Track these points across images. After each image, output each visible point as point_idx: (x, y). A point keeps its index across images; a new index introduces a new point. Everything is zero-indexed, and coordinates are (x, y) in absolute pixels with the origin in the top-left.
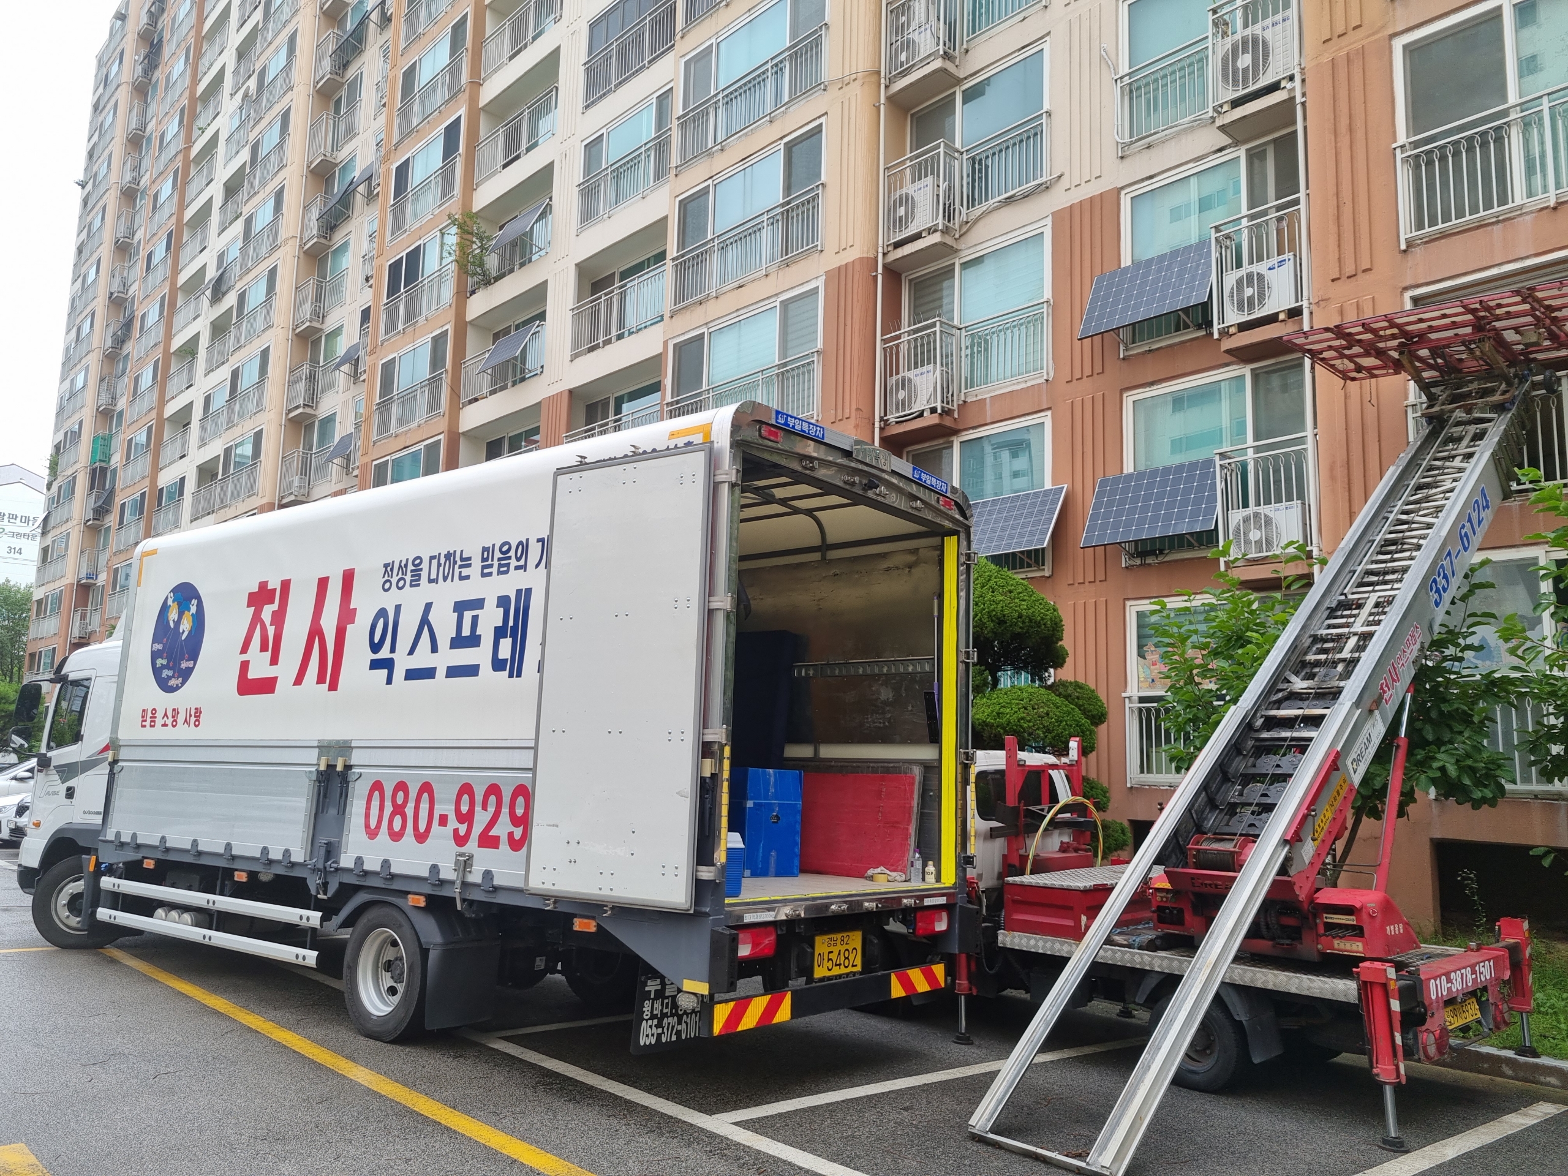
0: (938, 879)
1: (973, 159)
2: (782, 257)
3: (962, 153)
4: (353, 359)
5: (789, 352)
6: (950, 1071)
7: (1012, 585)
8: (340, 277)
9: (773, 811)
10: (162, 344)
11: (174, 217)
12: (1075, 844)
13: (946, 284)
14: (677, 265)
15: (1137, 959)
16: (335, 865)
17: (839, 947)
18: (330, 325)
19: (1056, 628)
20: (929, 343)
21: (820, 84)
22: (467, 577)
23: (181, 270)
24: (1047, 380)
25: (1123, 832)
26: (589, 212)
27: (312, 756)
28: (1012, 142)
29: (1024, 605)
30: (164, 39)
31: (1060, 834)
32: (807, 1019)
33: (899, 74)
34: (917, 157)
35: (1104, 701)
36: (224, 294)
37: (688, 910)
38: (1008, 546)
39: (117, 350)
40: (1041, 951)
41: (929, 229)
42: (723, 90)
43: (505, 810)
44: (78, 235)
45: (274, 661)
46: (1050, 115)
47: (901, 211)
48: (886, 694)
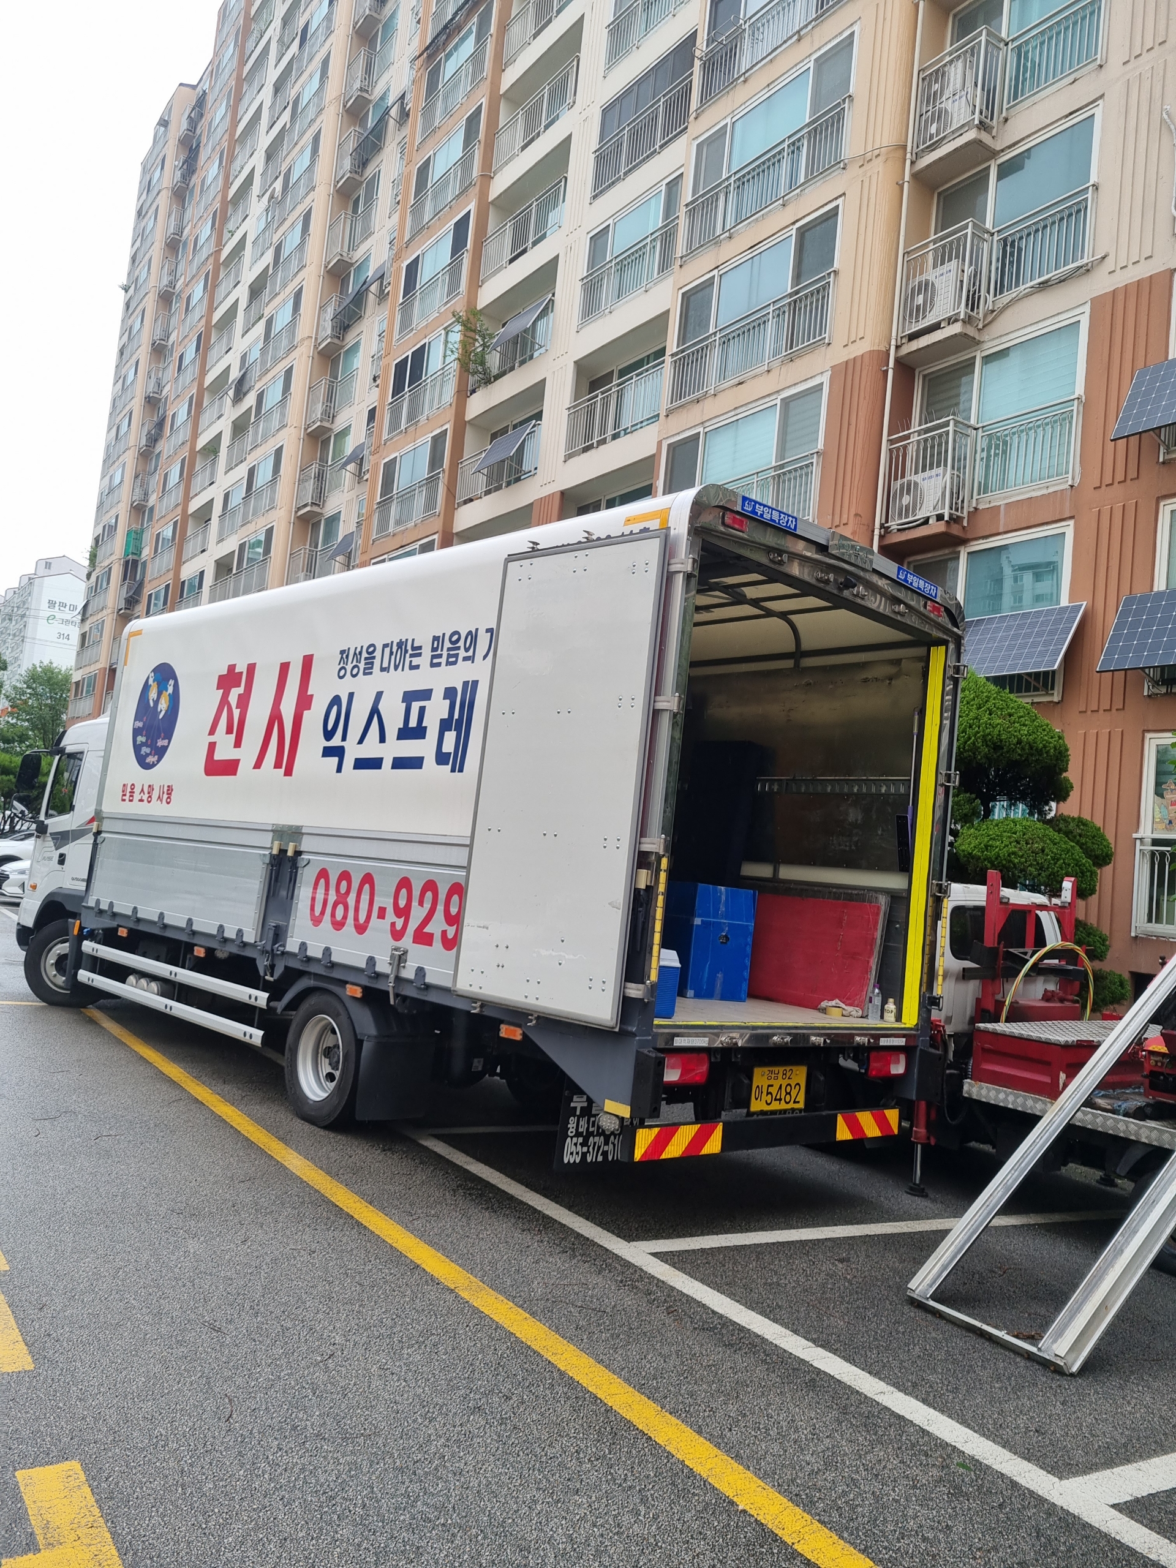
0: (899, 1018)
1: (1005, 240)
2: (786, 351)
3: (992, 235)
4: (358, 458)
5: (787, 455)
6: (897, 1223)
7: (1012, 708)
8: (350, 377)
9: (723, 931)
10: (189, 443)
11: (204, 319)
12: (1061, 994)
13: (964, 380)
14: (675, 362)
15: (1121, 1126)
16: (281, 949)
17: (780, 1081)
18: (339, 425)
19: (1061, 758)
20: (940, 445)
21: (839, 163)
22: (417, 667)
23: (208, 371)
24: (1072, 486)
25: (1122, 985)
26: (590, 308)
27: (266, 840)
28: (1051, 220)
29: (1025, 730)
30: (201, 145)
31: (1045, 981)
32: (739, 1152)
33: (927, 147)
34: (942, 239)
35: (1111, 840)
36: (245, 394)
37: (613, 1028)
38: (1014, 666)
39: (151, 449)
40: (1010, 1106)
41: (949, 319)
42: (735, 173)
43: (440, 908)
44: (121, 338)
45: (238, 744)
46: (1097, 189)
47: (920, 300)
48: (854, 815)
